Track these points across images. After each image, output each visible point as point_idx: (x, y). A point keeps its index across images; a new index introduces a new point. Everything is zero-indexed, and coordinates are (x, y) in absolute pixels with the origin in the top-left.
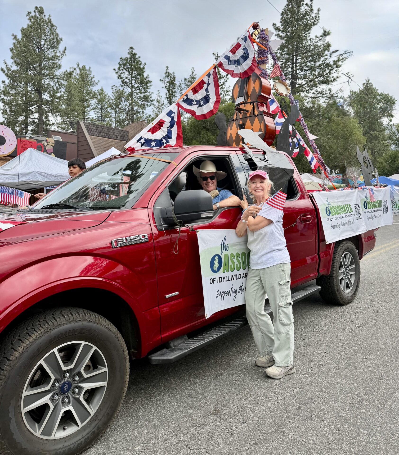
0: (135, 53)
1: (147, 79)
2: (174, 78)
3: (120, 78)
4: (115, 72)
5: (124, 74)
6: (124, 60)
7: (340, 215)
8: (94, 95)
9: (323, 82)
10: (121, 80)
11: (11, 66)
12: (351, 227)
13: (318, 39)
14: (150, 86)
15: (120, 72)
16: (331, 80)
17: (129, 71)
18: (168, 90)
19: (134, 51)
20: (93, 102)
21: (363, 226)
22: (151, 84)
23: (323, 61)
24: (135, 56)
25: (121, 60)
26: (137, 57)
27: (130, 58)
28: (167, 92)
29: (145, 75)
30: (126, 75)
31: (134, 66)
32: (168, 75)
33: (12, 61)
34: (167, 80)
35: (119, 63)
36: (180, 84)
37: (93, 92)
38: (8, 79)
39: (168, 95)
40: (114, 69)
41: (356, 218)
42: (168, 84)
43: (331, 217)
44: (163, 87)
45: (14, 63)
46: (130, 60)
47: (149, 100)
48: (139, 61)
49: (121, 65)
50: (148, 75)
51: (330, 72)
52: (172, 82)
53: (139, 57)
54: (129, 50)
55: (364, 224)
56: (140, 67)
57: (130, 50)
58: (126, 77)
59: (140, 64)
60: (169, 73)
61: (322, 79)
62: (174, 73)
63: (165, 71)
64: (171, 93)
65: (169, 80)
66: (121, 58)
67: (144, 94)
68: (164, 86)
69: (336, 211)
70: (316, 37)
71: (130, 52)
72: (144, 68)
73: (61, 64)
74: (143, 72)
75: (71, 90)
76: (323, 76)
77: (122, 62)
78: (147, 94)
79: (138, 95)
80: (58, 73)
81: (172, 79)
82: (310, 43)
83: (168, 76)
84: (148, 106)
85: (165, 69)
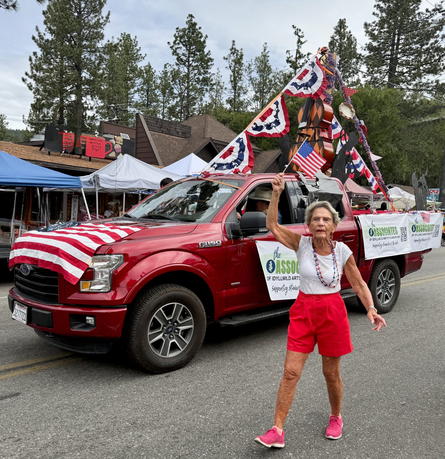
0: (194, 23)
1: (208, 56)
2: (242, 55)
3: (176, 55)
4: (169, 46)
5: (181, 50)
6: (182, 31)
7: (383, 236)
8: (141, 73)
9: (429, 72)
10: (177, 57)
11: (44, 34)
12: (394, 248)
13: (429, 14)
14: (211, 65)
15: (176, 46)
16: (441, 69)
17: (185, 46)
18: (232, 72)
19: (194, 20)
20: (139, 81)
21: (408, 247)
22: (212, 63)
23: (432, 44)
24: (195, 27)
25: (177, 31)
26: (197, 27)
27: (189, 29)
28: (232, 74)
29: (206, 51)
30: (182, 50)
31: (193, 40)
32: (234, 51)
33: (45, 26)
34: (233, 58)
35: (175, 34)
36: (250, 65)
37: (138, 69)
38: (41, 50)
39: (232, 78)
40: (169, 43)
41: (401, 240)
42: (234, 64)
43: (373, 237)
44: (226, 67)
45: (47, 30)
46: (189, 32)
47: (209, 84)
48: (200, 33)
49: (176, 37)
50: (209, 52)
51: (439, 59)
52: (238, 61)
53: (200, 28)
54: (187, 18)
55: (409, 245)
56: (200, 41)
57: (189, 18)
58: (183, 54)
59: (201, 37)
60: (235, 49)
61: (428, 66)
62: (242, 49)
63: (231, 47)
64: (236, 75)
65: (235, 58)
66: (177, 29)
67: (203, 76)
68: (228, 66)
69: (380, 232)
70: (427, 11)
71: (189, 21)
72: (204, 42)
73: (104, 33)
74: (204, 48)
75: (114, 67)
76: (431, 64)
77: (179, 33)
78: (206, 75)
79: (196, 77)
80: (101, 44)
81: (238, 57)
82: (418, 19)
83: (234, 53)
84: (207, 91)
85: (231, 44)
